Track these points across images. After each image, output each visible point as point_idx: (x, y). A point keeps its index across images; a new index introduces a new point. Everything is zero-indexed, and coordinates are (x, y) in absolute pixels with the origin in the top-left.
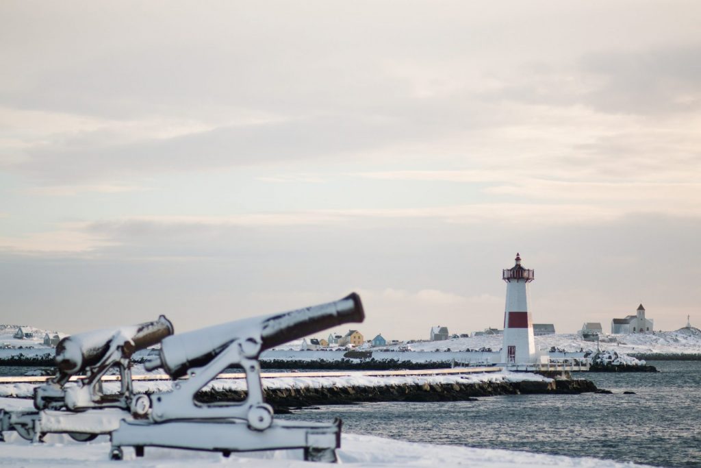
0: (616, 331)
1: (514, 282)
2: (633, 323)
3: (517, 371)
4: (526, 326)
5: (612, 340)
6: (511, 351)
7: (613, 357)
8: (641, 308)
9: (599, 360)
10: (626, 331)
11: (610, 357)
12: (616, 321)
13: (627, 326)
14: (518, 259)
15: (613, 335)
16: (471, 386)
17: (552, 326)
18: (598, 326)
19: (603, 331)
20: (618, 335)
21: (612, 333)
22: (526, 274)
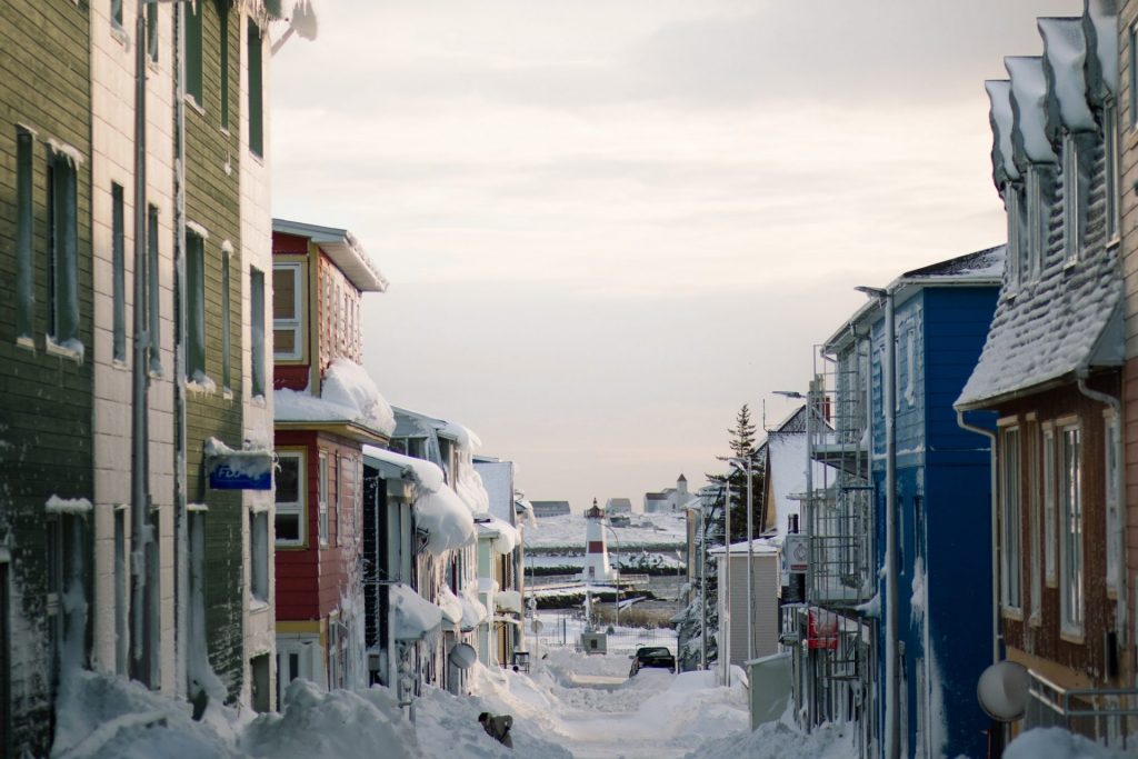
0: (650, 509)
1: (593, 520)
2: (672, 498)
3: (597, 585)
4: (601, 551)
5: (646, 525)
6: (592, 570)
7: (658, 561)
8: (682, 479)
9: (644, 564)
10: (662, 508)
11: (655, 561)
12: (650, 496)
13: (665, 502)
14: (595, 502)
15: (647, 514)
16: (567, 597)
17: (566, 503)
18: (625, 504)
19: (634, 509)
20: (653, 515)
21: (645, 511)
22: (601, 514)
